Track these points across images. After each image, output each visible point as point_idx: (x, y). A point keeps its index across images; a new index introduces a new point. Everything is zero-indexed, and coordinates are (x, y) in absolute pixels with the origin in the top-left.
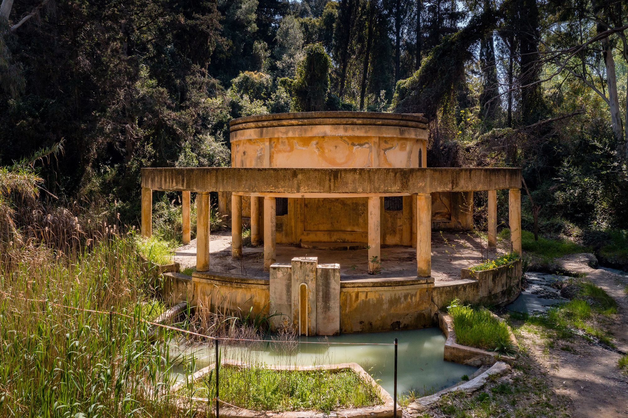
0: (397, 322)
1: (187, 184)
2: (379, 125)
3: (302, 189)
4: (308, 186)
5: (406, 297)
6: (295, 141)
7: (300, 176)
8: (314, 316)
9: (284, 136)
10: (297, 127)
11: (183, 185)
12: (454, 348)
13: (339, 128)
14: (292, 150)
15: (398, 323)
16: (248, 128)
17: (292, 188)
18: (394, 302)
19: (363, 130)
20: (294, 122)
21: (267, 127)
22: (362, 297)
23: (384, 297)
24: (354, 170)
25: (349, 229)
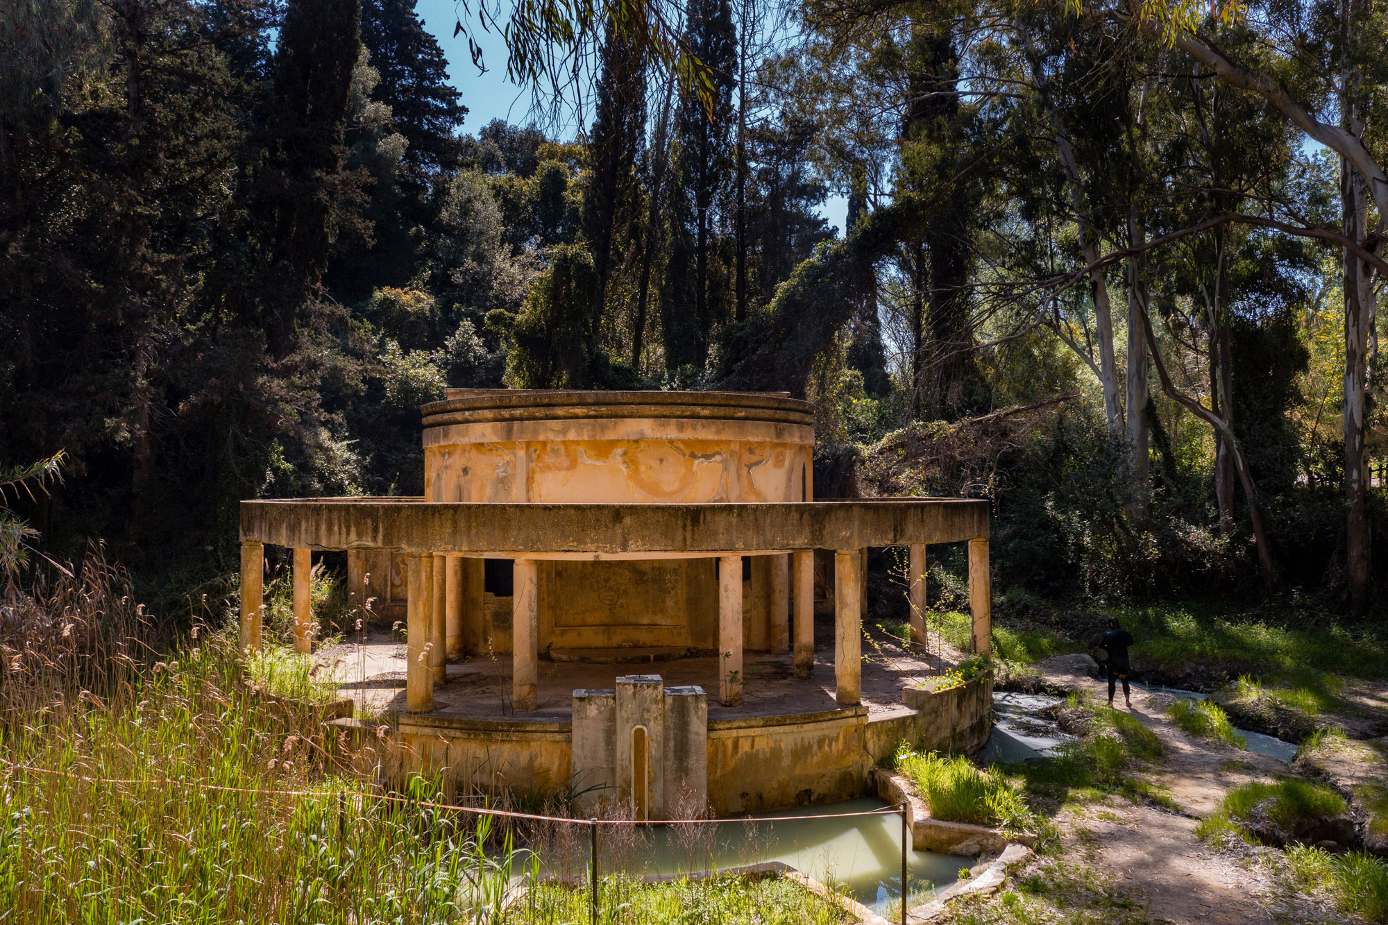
0: (806, 790)
1: (384, 536)
2: (739, 418)
3: (632, 545)
4: (643, 539)
5: (821, 742)
6: (581, 449)
7: (627, 521)
8: (659, 785)
9: (560, 438)
10: (586, 421)
11: (375, 539)
12: (930, 827)
13: (669, 424)
14: (573, 465)
15: (808, 792)
16: (475, 421)
17: (611, 543)
18: (801, 752)
19: (713, 429)
20: (579, 411)
21: (521, 419)
22: (745, 746)
23: (783, 746)
24: (729, 508)
25: (645, 621)
